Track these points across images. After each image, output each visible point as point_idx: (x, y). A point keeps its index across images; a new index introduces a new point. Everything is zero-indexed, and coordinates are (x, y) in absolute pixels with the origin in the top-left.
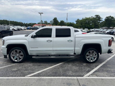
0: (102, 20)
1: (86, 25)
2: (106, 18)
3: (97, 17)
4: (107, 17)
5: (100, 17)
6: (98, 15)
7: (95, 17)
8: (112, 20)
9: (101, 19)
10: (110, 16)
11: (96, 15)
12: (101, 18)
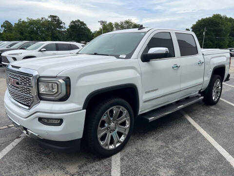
0: (65, 28)
1: (32, 36)
2: (71, 23)
3: (54, 19)
4: (73, 21)
5: (59, 20)
6: (56, 17)
7: (50, 19)
8: (82, 29)
9: (61, 25)
10: (79, 21)
11: (51, 16)
12: (61, 23)
